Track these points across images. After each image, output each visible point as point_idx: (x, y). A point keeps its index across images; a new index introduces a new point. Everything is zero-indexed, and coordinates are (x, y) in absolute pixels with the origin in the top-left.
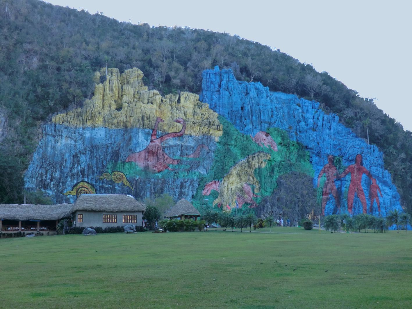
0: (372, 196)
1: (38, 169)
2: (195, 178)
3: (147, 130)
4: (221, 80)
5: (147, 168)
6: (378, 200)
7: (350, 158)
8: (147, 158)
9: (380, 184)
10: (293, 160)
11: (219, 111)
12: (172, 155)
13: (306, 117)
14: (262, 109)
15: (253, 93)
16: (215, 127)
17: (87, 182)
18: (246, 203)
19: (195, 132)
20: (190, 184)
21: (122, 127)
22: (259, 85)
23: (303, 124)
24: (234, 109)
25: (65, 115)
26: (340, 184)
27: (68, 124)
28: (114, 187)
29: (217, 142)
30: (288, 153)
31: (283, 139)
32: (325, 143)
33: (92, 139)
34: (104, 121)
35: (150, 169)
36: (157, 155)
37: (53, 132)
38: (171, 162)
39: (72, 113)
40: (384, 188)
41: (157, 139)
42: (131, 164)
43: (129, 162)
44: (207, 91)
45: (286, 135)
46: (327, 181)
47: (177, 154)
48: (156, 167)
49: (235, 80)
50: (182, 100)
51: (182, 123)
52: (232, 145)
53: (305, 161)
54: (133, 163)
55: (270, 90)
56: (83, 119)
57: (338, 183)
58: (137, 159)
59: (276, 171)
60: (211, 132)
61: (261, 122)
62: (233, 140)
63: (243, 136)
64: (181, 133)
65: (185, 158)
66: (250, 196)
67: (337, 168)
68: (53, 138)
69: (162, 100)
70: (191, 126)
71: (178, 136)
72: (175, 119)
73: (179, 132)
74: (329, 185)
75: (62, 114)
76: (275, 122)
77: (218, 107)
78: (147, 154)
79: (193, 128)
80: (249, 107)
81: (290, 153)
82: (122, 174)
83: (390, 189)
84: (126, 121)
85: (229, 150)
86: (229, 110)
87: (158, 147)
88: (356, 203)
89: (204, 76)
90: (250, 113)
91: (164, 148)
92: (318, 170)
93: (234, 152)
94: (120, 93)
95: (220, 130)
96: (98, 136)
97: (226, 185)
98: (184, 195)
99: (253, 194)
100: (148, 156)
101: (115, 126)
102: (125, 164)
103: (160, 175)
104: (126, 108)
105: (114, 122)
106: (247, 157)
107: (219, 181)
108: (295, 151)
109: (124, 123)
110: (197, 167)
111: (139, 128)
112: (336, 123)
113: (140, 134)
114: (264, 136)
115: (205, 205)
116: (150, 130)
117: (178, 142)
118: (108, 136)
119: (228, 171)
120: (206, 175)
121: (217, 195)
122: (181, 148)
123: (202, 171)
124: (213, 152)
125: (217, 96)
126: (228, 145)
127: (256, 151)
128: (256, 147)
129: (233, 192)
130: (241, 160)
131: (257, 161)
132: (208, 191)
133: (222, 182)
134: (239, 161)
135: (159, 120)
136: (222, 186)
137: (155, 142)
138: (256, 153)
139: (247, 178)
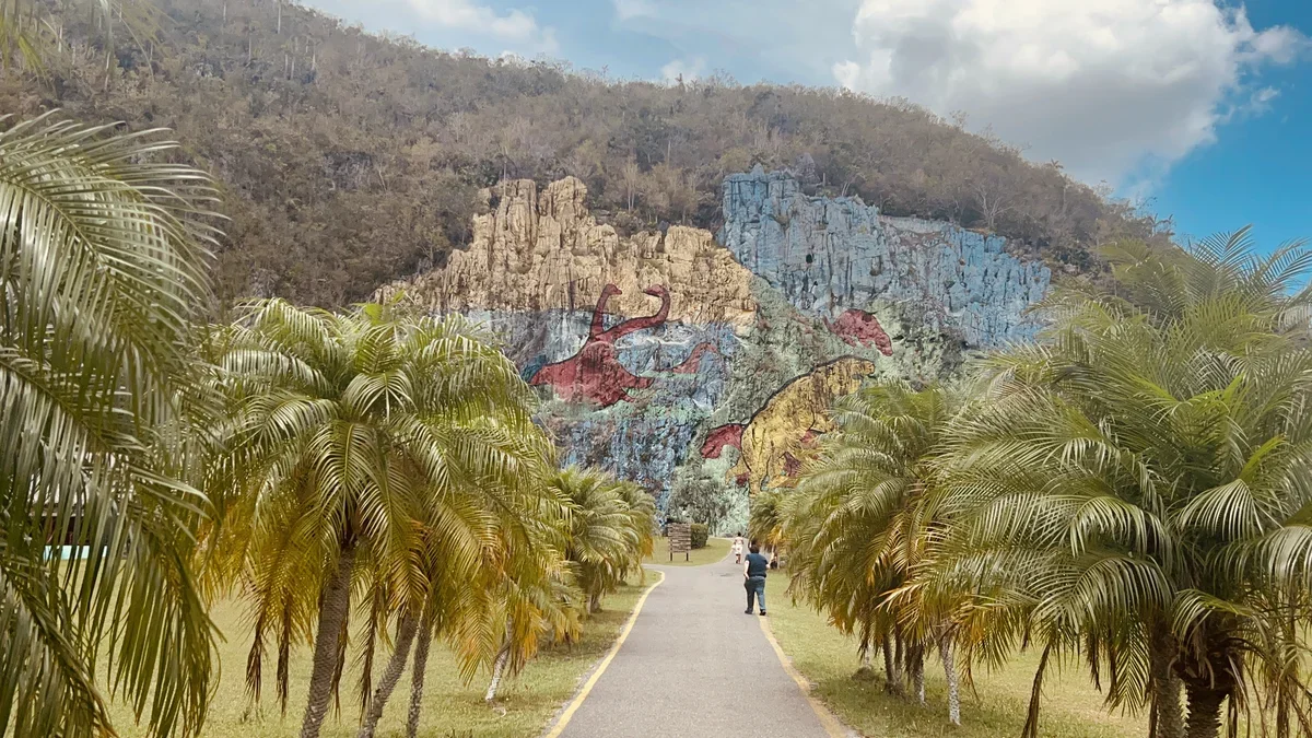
2: (683, 419)
4: (766, 196)
5: (577, 397)
8: (578, 375)
10: (931, 376)
11: (756, 267)
12: (632, 368)
13: (967, 273)
14: (853, 257)
16: (739, 303)
19: (691, 315)
20: (670, 434)
21: (528, 309)
22: (857, 205)
23: (957, 289)
24: (789, 262)
25: (405, 285)
29: (743, 337)
30: (918, 359)
31: (906, 328)
34: (490, 296)
35: (583, 400)
36: (601, 369)
38: (631, 385)
39: (422, 281)
41: (603, 333)
42: (542, 390)
43: (536, 385)
44: (732, 222)
45: (913, 316)
47: (648, 365)
48: (596, 395)
49: (797, 194)
50: (668, 245)
51: (661, 295)
52: (778, 342)
54: (547, 387)
55: (880, 213)
56: (441, 293)
58: (557, 378)
60: (727, 315)
61: (852, 288)
62: (782, 332)
63: (806, 322)
64: (658, 318)
69: (619, 247)
70: (681, 302)
72: (645, 287)
73: (654, 317)
75: (399, 284)
76: (886, 288)
77: (754, 258)
78: (578, 368)
79: (685, 308)
80: (825, 253)
81: (923, 359)
85: (769, 354)
86: (780, 262)
87: (604, 351)
89: (725, 188)
90: (827, 269)
91: (619, 352)
93: (782, 359)
95: (748, 310)
97: (758, 433)
98: (655, 457)
100: (581, 371)
101: (512, 307)
103: (606, 413)
104: (538, 267)
105: (510, 297)
106: (812, 370)
107: (741, 425)
108: (936, 353)
109: (531, 299)
110: (692, 393)
111: (562, 310)
112: (1042, 285)
113: (564, 321)
114: (859, 320)
115: (707, 481)
116: (587, 314)
117: (652, 340)
118: (498, 328)
119: (763, 402)
120: (711, 413)
121: (735, 459)
122: (656, 353)
123: (702, 403)
124: (730, 359)
125: (754, 232)
126: (769, 343)
127: (838, 356)
128: (836, 345)
129: (776, 451)
130: (800, 377)
131: (836, 378)
132: (714, 448)
133: (750, 428)
134: (794, 380)
135: (610, 291)
136: (747, 438)
137: (599, 340)
138: (835, 361)
139: (811, 419)
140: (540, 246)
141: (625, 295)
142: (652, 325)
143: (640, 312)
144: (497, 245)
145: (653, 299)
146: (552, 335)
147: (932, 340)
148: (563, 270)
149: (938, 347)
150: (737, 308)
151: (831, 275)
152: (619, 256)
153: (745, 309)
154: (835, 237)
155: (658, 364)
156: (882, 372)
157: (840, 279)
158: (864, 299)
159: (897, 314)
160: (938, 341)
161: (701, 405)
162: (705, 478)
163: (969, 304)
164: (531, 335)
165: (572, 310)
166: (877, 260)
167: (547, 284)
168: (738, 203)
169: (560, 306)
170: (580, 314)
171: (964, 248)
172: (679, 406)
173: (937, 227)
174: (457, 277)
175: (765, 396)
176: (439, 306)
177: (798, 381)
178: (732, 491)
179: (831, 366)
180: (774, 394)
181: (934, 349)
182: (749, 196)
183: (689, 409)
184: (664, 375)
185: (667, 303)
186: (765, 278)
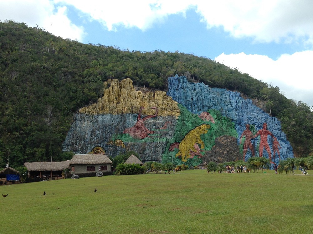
0: (274, 149)
1: (71, 140)
2: (164, 141)
3: (135, 115)
4: (179, 82)
5: (135, 136)
6: (278, 151)
7: (259, 126)
8: (135, 131)
9: (279, 141)
10: (224, 129)
11: (179, 101)
12: (150, 128)
13: (232, 102)
14: (204, 98)
15: (198, 89)
16: (176, 111)
17: (100, 147)
18: (196, 155)
19: (164, 114)
20: (161, 145)
21: (120, 113)
22: (202, 84)
23: (230, 106)
24: (187, 99)
25: (87, 108)
26: (254, 141)
27: (88, 113)
28: (116, 149)
29: (177, 120)
30: (221, 124)
31: (218, 116)
32: (244, 117)
33: (103, 121)
34: (110, 110)
35: (137, 137)
36: (141, 129)
37: (80, 118)
38: (149, 133)
39: (91, 107)
40: (282, 143)
41: (141, 119)
42: (126, 135)
43: (124, 133)
44: (171, 89)
45: (219, 113)
46: (246, 140)
47: (153, 127)
48: (140, 136)
49: (187, 82)
50: (156, 96)
51: (155, 109)
52: (186, 121)
53: (232, 128)
54: (127, 134)
55: (209, 87)
56: (97, 110)
57: (253, 141)
58: (129, 131)
59: (214, 135)
60: (173, 114)
61: (204, 106)
62: (187, 118)
63: (193, 115)
64: (155, 115)
65: (158, 130)
66: (198, 151)
67: (252, 132)
68: (80, 122)
69: (143, 96)
70: (161, 111)
71: (153, 117)
72: (151, 107)
74: (247, 142)
75: (85, 108)
76: (212, 106)
77: (178, 99)
78: (135, 129)
79: (162, 112)
80: (196, 97)
81: (222, 124)
82: (121, 141)
83: (286, 144)
84: (123, 110)
85: (184, 124)
86: (184, 100)
87: (141, 124)
88: (264, 153)
89: (169, 80)
90: (197, 101)
91: (145, 124)
92: (240, 133)
93: (188, 125)
94: (119, 94)
95: (178, 112)
96: (106, 120)
97: (183, 144)
98: (158, 151)
99: (200, 149)
101: (116, 113)
102: (122, 135)
103: (143, 141)
104: (122, 102)
107: (178, 143)
109: (121, 111)
110: (166, 135)
111: (130, 114)
113: (131, 117)
114: (206, 114)
115: (171, 157)
117: (154, 121)
118: (112, 119)
119: (184, 136)
120: (171, 140)
121: (178, 151)
122: (155, 124)
124: (175, 125)
125: (177, 92)
126: (184, 121)
127: (201, 124)
128: (201, 121)
129: (188, 149)
130: (192, 130)
131: (201, 129)
132: (172, 149)
133: (181, 143)
134: (191, 130)
135: (142, 108)
136: (180, 146)
139: (196, 140)
140: (122, 97)
144: (110, 97)
146: (127, 120)
147: (224, 119)
148: (130, 103)
149: (226, 121)
152: (143, 99)
154: (198, 93)
155: (156, 127)
156: (213, 128)
157: (200, 104)
158: (207, 109)
159: (215, 113)
161: (168, 138)
163: (233, 110)
164: (122, 120)
165: (132, 114)
166: (210, 99)
167: (125, 107)
168: (172, 85)
171: (230, 95)
173: (223, 90)
174: (101, 105)
176: (96, 113)
179: (200, 126)
180: (186, 134)
182: (175, 83)
183: (165, 139)
185: (157, 111)
186: (181, 104)
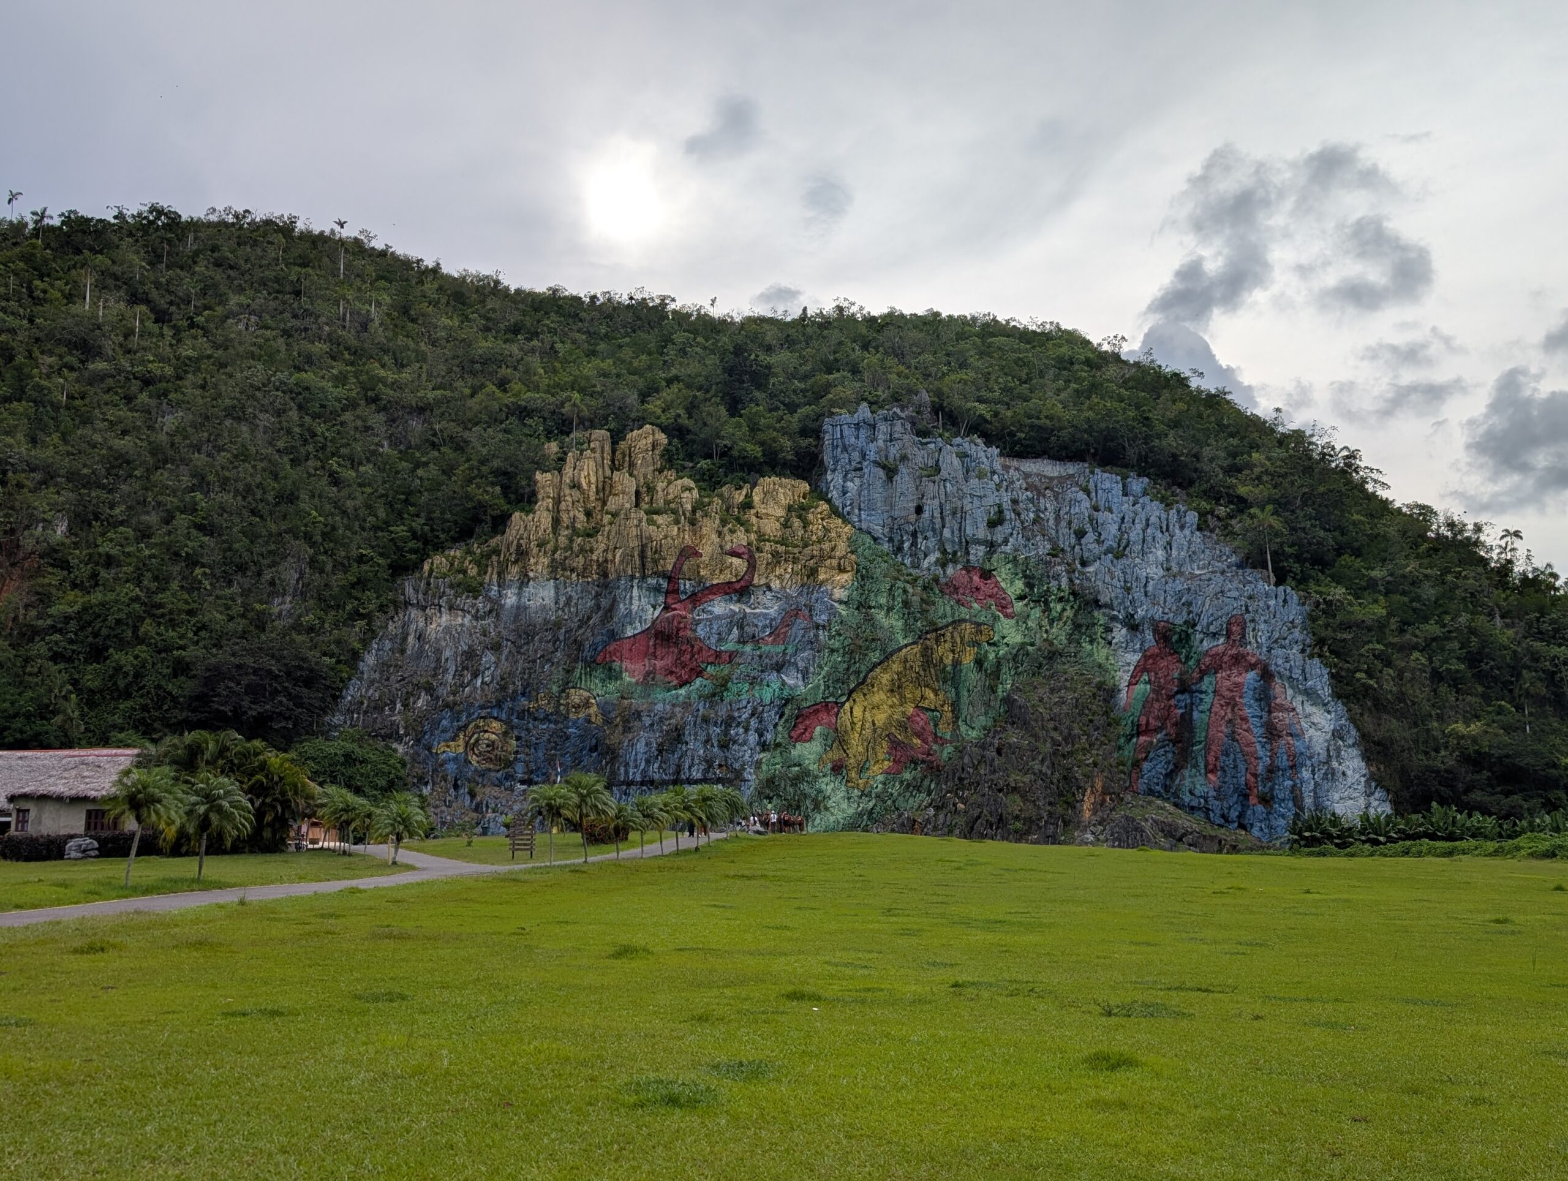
0: (1272, 733)
2: (768, 697)
5: (651, 675)
6: (1289, 746)
7: (1212, 629)
8: (651, 650)
9: (1300, 698)
10: (1059, 641)
11: (859, 521)
13: (1101, 521)
14: (968, 508)
16: (835, 562)
17: (497, 719)
19: (780, 577)
20: (753, 715)
21: (595, 577)
22: (974, 444)
23: (1090, 539)
24: (896, 514)
25: (459, 553)
26: (1189, 701)
28: (564, 728)
29: (841, 602)
30: (1045, 622)
31: (1030, 586)
32: (1151, 589)
33: (520, 609)
36: (676, 643)
37: (421, 596)
38: (711, 660)
39: (476, 548)
40: (1311, 710)
43: (603, 663)
44: (834, 471)
45: (1038, 572)
46: (1152, 695)
47: (731, 637)
48: (671, 673)
49: (910, 437)
50: (757, 498)
51: (746, 556)
52: (881, 607)
53: (1091, 642)
55: (1001, 454)
56: (499, 562)
58: (626, 654)
59: (1005, 672)
60: (822, 577)
61: (967, 542)
62: (884, 594)
64: (742, 583)
68: (420, 613)
69: (699, 503)
70: (768, 564)
73: (738, 581)
74: (1156, 705)
75: (452, 552)
76: (1006, 541)
77: (857, 511)
78: (651, 643)
79: (774, 571)
80: (936, 502)
81: (1051, 621)
82: (586, 694)
83: (1329, 712)
85: (870, 620)
86: (886, 515)
87: (680, 622)
89: (827, 432)
90: (938, 521)
91: (697, 623)
93: (886, 625)
94: (606, 491)
95: (846, 571)
96: (535, 603)
97: (858, 712)
98: (735, 742)
100: (655, 645)
101: (578, 575)
104: (607, 529)
105: (575, 564)
106: (920, 638)
107: (836, 703)
108: (1066, 614)
109: (599, 566)
110: (779, 668)
111: (633, 577)
112: (1187, 532)
113: (635, 592)
114: (976, 578)
115: (797, 769)
116: (661, 581)
117: (735, 608)
118: (563, 599)
119: (862, 676)
120: (802, 689)
121: (830, 742)
122: (741, 622)
123: (792, 679)
124: (824, 627)
125: (857, 481)
126: (870, 607)
127: (950, 620)
128: (948, 609)
129: (879, 731)
130: (906, 646)
131: (948, 645)
132: (806, 730)
133: (847, 706)
134: (900, 649)
135: (688, 553)
136: (845, 718)
137: (675, 609)
138: (947, 626)
139: (918, 693)
140: (612, 504)
141: (705, 558)
142: (736, 591)
143: (722, 576)
144: (563, 506)
145: (736, 561)
146: (621, 606)
147: (1061, 600)
148: (634, 532)
149: (1068, 608)
150: (832, 568)
151: (944, 527)
152: (699, 514)
153: (841, 570)
154: (948, 485)
155: (742, 636)
156: (1004, 638)
157: (953, 532)
158: (981, 554)
159: (1019, 571)
160: (1068, 601)
161: (791, 682)
162: (795, 765)
163: (1103, 556)
164: (598, 607)
165: (644, 577)
166: (996, 509)
167: (616, 548)
168: (839, 450)
169: (630, 573)
170: (652, 581)
171: (1100, 492)
172: (765, 683)
173: (1071, 468)
174: (515, 543)
175: (863, 668)
176: (495, 577)
177: (904, 650)
178: (825, 780)
179: (942, 632)
180: (875, 666)
181: (1064, 610)
182: (853, 440)
183: (775, 685)
184: (748, 648)
185: (752, 566)
186: (869, 533)
